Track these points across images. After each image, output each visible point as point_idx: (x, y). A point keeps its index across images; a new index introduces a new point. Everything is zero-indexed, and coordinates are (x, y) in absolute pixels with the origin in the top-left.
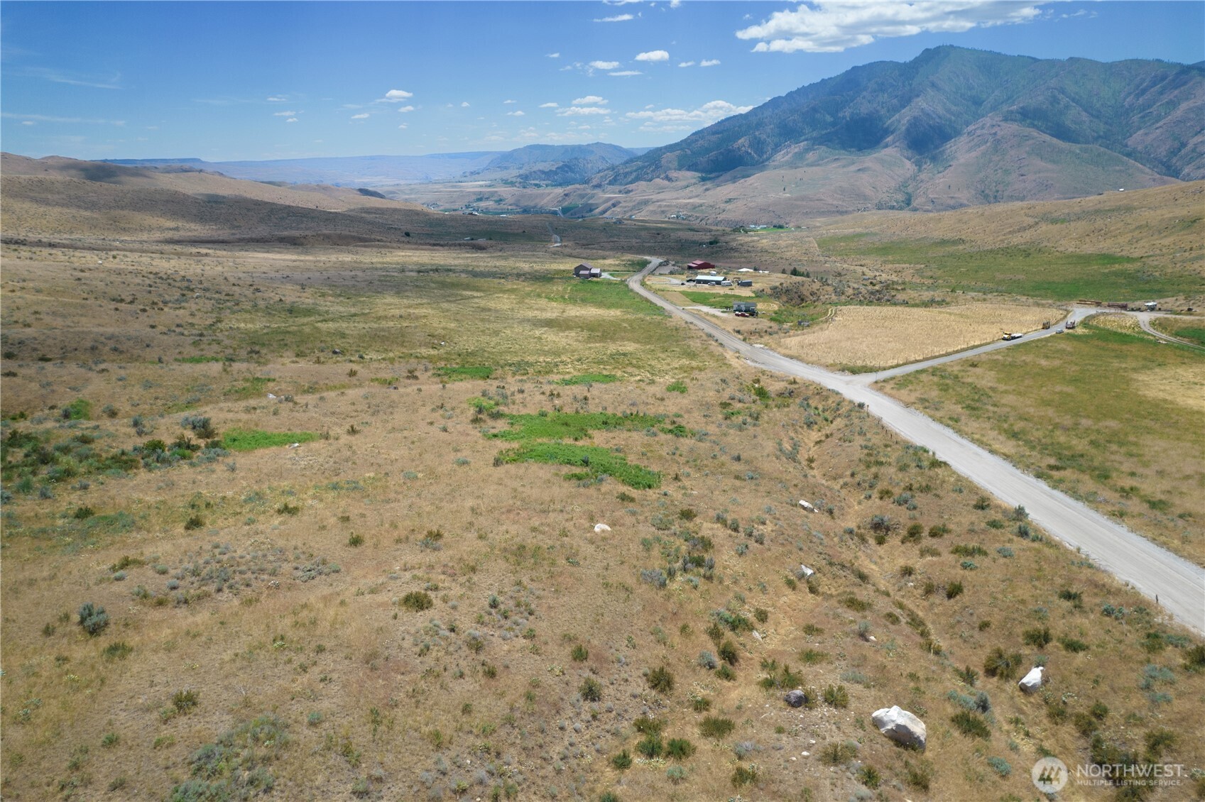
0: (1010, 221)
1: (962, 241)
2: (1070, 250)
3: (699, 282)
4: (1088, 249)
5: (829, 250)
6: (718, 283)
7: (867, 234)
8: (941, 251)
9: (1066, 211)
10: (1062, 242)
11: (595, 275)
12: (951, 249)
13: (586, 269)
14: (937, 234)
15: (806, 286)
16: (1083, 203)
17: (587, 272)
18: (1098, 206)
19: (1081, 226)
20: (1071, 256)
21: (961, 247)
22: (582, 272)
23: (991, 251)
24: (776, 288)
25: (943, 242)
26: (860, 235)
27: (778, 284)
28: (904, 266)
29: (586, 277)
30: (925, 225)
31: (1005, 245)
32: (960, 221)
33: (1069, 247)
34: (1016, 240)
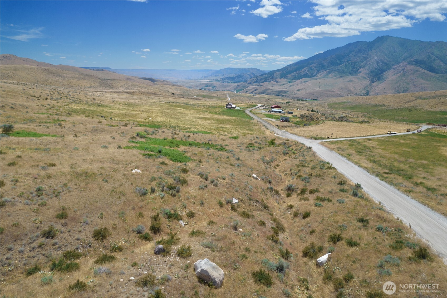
0: (405, 98)
1: (384, 105)
2: (429, 109)
3: (273, 111)
4: (436, 109)
5: (332, 107)
6: (280, 112)
7: (347, 102)
8: (375, 109)
9: (429, 95)
10: (426, 106)
11: (233, 108)
12: (380, 108)
13: (230, 105)
14: (374, 103)
15: (315, 115)
16: (436, 93)
17: (230, 106)
18: (443, 94)
19: (435, 101)
20: (429, 111)
21: (383, 108)
22: (228, 106)
23: (396, 109)
24: (302, 115)
25: (377, 106)
26: (344, 102)
27: (303, 114)
28: (359, 113)
29: (230, 108)
30: (370, 99)
31: (402, 107)
32: (384, 98)
33: (428, 108)
34: (407, 105)
